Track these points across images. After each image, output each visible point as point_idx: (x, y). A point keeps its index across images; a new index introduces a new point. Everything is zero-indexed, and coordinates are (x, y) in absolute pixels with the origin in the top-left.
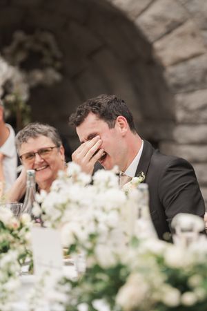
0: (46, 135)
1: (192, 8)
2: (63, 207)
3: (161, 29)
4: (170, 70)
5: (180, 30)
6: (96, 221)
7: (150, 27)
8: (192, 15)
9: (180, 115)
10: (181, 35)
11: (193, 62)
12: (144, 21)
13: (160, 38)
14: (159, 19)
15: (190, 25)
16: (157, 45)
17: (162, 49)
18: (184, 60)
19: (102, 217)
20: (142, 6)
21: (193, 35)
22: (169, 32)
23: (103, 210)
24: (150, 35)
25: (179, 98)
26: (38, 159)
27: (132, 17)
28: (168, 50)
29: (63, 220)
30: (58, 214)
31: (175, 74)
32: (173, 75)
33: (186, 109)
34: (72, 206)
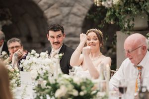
2: (30, 65)
3: (46, 7)
4: (49, 20)
6: (42, 69)
7: (43, 6)
8: (56, 2)
10: (53, 8)
11: (57, 17)
12: (41, 4)
13: (46, 9)
14: (45, 3)
15: (56, 5)
16: (45, 12)
17: (47, 13)
18: (54, 17)
19: (44, 68)
21: (57, 8)
22: (49, 7)
23: (44, 65)
24: (43, 8)
26: (15, 49)
27: (37, 3)
28: (49, 13)
29: (31, 69)
30: (29, 67)
32: (51, 21)
34: (33, 64)
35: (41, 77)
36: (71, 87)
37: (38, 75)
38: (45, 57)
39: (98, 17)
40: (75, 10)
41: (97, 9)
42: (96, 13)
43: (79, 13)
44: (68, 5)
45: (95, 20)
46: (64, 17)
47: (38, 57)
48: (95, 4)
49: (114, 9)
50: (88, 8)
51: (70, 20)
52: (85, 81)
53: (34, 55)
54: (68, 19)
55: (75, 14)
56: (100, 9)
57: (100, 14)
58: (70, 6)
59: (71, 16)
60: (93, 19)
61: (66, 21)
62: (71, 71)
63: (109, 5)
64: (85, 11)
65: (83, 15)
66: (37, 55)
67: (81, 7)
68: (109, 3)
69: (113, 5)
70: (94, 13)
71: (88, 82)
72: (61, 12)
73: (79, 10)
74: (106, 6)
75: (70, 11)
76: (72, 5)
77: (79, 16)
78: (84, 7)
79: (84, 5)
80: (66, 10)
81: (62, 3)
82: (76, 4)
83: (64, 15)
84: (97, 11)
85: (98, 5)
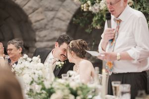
1: (41, 4)
2: (23, 69)
3: (31, 11)
4: (34, 24)
5: (37, 11)
6: (34, 73)
7: (27, 10)
8: (41, 6)
9: (37, 39)
10: (38, 13)
11: (41, 21)
12: (25, 8)
13: (31, 14)
14: (30, 7)
15: (40, 9)
16: (30, 16)
17: (31, 17)
18: (38, 21)
19: (37, 72)
20: (25, 3)
21: (42, 13)
22: (33, 12)
23: (37, 70)
24: (28, 13)
25: (37, 33)
27: (21, 7)
28: (33, 18)
29: (23, 73)
30: (21, 71)
31: (35, 25)
33: (39, 37)
34: (25, 69)
35: (35, 82)
36: (67, 92)
37: (32, 80)
38: (37, 62)
39: (84, 22)
40: (59, 14)
41: (84, 14)
42: (83, 17)
43: (64, 18)
44: (52, 10)
45: (81, 24)
46: (48, 21)
47: (30, 62)
48: (82, 8)
49: (101, 14)
50: (73, 13)
51: (55, 25)
52: (81, 85)
53: (26, 59)
54: (52, 24)
55: (59, 19)
56: (86, 14)
57: (86, 19)
58: (55, 11)
59: (56, 20)
60: (79, 24)
61: (51, 25)
62: (64, 76)
63: (96, 10)
64: (70, 15)
65: (68, 19)
66: (30, 59)
67: (65, 12)
68: (96, 8)
69: (101, 11)
70: (80, 18)
71: (84, 87)
72: (46, 16)
73: (64, 14)
74: (94, 11)
75: (55, 15)
76: (57, 9)
77: (64, 21)
78: (68, 11)
79: (68, 9)
80: (50, 14)
81: (47, 8)
82: (61, 8)
83: (49, 19)
84: (83, 16)
85: (85, 10)
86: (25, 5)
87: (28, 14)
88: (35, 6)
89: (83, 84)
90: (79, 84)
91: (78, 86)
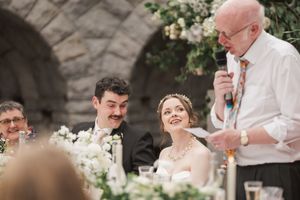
0: (19, 109)
1: (78, 24)
3: (57, 37)
4: (64, 64)
5: (70, 38)
6: (83, 165)
7: (50, 36)
8: (78, 29)
9: (70, 94)
10: (70, 42)
11: (79, 60)
12: (46, 31)
13: (57, 43)
14: (57, 31)
15: (77, 35)
16: (55, 48)
17: (58, 50)
18: (72, 58)
20: (46, 22)
21: (79, 42)
22: (62, 39)
24: (51, 41)
25: (70, 83)
27: (38, 29)
28: (62, 51)
31: (67, 67)
32: (65, 68)
33: (74, 90)
38: (88, 141)
39: (169, 61)
40: (116, 45)
41: (168, 45)
42: (165, 51)
43: (125, 52)
44: (101, 36)
45: (162, 66)
46: (93, 59)
47: (74, 141)
48: (167, 34)
50: (143, 43)
51: (105, 66)
53: (65, 136)
54: (101, 64)
55: (115, 54)
56: (173, 44)
57: (173, 54)
58: (107, 37)
59: (108, 57)
60: (158, 64)
61: (97, 68)
63: (195, 37)
64: (137, 48)
65: (133, 55)
67: (127, 40)
68: (196, 32)
69: (205, 39)
70: (162, 53)
72: (88, 49)
73: (124, 45)
74: (191, 39)
75: (107, 47)
76: (110, 35)
77: (124, 58)
78: (134, 39)
79: (133, 35)
80: (97, 45)
81: (90, 32)
82: (119, 33)
83: (95, 54)
84: (166, 48)
85: (172, 37)
86: (45, 26)
87: (51, 44)
88: (67, 28)
89: (189, 186)
90: (181, 185)
91: (179, 190)
